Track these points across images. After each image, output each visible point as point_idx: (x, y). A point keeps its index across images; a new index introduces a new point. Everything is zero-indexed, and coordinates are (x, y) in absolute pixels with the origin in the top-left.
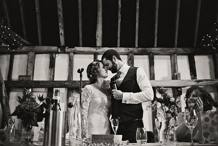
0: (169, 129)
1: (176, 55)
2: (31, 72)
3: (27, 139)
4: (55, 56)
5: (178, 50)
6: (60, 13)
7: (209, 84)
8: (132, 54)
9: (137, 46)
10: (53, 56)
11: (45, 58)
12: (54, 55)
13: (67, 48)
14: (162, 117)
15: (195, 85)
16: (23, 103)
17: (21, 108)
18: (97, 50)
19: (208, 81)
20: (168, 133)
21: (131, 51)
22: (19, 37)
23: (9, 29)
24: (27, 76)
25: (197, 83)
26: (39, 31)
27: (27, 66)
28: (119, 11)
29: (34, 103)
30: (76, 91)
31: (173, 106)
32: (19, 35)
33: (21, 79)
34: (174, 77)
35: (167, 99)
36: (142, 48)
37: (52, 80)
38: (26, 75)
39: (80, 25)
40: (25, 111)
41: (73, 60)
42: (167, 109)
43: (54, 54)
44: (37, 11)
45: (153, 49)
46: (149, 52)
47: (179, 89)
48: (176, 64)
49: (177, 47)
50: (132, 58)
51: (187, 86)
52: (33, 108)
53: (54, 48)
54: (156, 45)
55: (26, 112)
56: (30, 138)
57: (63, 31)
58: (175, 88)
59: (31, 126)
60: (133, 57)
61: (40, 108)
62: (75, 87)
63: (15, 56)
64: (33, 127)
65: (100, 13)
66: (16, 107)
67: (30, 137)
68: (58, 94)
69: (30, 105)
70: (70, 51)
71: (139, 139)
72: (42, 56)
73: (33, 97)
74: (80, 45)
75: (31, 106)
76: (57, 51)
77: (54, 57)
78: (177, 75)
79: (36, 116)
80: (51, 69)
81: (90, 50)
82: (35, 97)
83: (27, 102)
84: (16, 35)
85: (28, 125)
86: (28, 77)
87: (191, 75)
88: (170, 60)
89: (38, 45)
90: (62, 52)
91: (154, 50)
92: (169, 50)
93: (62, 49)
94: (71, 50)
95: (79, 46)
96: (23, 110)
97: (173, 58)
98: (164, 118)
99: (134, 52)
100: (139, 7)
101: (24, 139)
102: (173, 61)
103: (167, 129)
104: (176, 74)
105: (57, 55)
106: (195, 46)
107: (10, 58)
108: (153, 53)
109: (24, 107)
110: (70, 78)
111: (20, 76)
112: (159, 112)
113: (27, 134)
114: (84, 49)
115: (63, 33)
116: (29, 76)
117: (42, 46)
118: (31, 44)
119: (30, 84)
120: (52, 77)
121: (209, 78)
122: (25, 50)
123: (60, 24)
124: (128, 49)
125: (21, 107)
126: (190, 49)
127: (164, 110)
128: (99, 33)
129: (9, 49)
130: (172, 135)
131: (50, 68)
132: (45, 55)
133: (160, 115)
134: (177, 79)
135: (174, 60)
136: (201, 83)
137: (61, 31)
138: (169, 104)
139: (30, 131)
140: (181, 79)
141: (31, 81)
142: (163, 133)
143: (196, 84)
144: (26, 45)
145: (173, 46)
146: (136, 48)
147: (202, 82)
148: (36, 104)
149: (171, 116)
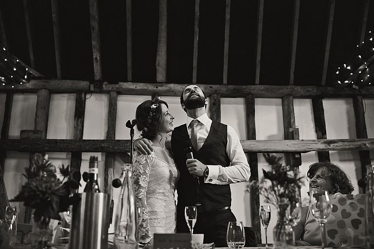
0: (285, 223)
1: (291, 97)
2: (43, 124)
3: (42, 241)
4: (85, 97)
5: (296, 89)
6: (95, 24)
7: (347, 147)
8: (218, 96)
9: (225, 81)
10: (81, 98)
11: (68, 100)
12: (83, 96)
13: (106, 85)
14: (273, 204)
15: (323, 149)
16: (35, 180)
17: (31, 188)
18: (157, 88)
19: (345, 142)
20: (282, 231)
21: (216, 91)
22: (23, 64)
23: (4, 49)
24: (35, 132)
25: (327, 145)
26: (56, 54)
27: (36, 113)
28: (197, 23)
29: (53, 179)
30: (121, 157)
31: (292, 185)
32: (22, 61)
33: (25, 136)
34: (288, 134)
35: (282, 173)
36: (235, 86)
37: (80, 139)
38: (33, 129)
39: (129, 44)
40: (38, 193)
41: (116, 105)
42: (282, 190)
43: (83, 94)
44: (54, 20)
45: (253, 87)
46: (246, 92)
47: (297, 156)
48: (292, 114)
49: (294, 85)
50: (217, 102)
51: (310, 151)
52: (52, 189)
53: (84, 84)
54: (257, 81)
55: (39, 195)
56: (46, 240)
57: (99, 55)
58: (291, 154)
59: (47, 219)
60: (219, 102)
61: (63, 188)
62: (119, 151)
63: (14, 97)
64: (52, 220)
65: (162, 26)
66: (23, 186)
67: (46, 238)
68: (96, 164)
69: (46, 182)
70: (110, 88)
71: (232, 241)
72: (63, 96)
73: (51, 168)
74: (128, 80)
75: (48, 185)
76: (88, 89)
77: (83, 99)
78: (293, 132)
79: (57, 202)
80: (78, 120)
81: (146, 88)
82: (55, 169)
83: (40, 177)
84: (18, 61)
85: (43, 218)
86: (38, 133)
87: (316, 131)
88: (281, 107)
89: (56, 77)
90: (96, 90)
91: (254, 89)
92: (280, 89)
93: (97, 85)
94: (113, 88)
95: (126, 81)
96: (34, 191)
97: (286, 103)
98: (277, 206)
99: (220, 92)
100: (229, 16)
101: (36, 241)
102: (286, 107)
103: (281, 224)
104: (291, 130)
105: (88, 96)
106: (324, 83)
107: (7, 99)
108: (252, 94)
109: (37, 187)
110: (111, 136)
111: (22, 132)
112: (268, 195)
113: (40, 233)
114: (135, 86)
115: (98, 58)
116: (40, 131)
117: (63, 81)
118: (42, 76)
119: (41, 146)
120: (78, 132)
121: (346, 136)
122: (32, 87)
123: (94, 43)
124: (211, 87)
125: (32, 186)
126: (316, 89)
127: (277, 191)
128: (162, 58)
129: (4, 84)
130: (290, 234)
131: (75, 118)
132: (66, 95)
133: (269, 201)
134: (293, 139)
135: (289, 107)
136: (334, 146)
137: (96, 55)
138: (286, 183)
139: (46, 228)
140: (300, 139)
141: (43, 140)
142: (275, 230)
143: (325, 148)
144: (34, 78)
145: (286, 83)
146: (225, 85)
147: (336, 144)
148: (56, 180)
149: (289, 202)
